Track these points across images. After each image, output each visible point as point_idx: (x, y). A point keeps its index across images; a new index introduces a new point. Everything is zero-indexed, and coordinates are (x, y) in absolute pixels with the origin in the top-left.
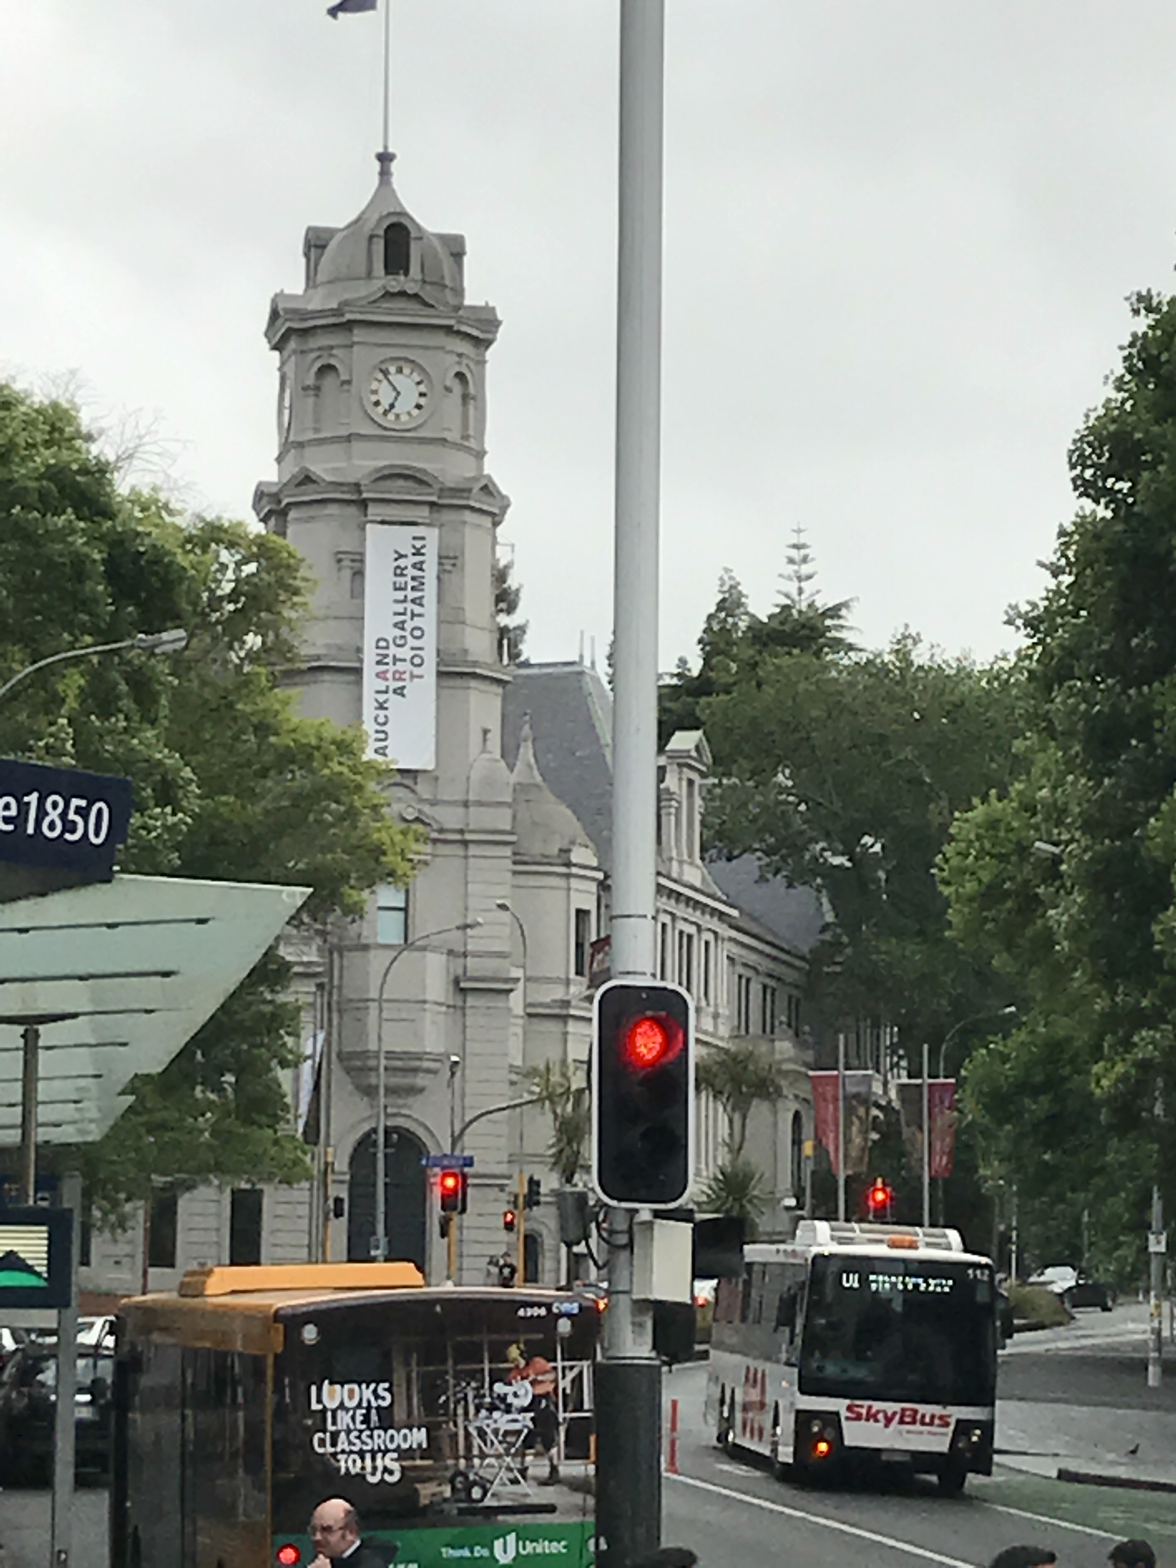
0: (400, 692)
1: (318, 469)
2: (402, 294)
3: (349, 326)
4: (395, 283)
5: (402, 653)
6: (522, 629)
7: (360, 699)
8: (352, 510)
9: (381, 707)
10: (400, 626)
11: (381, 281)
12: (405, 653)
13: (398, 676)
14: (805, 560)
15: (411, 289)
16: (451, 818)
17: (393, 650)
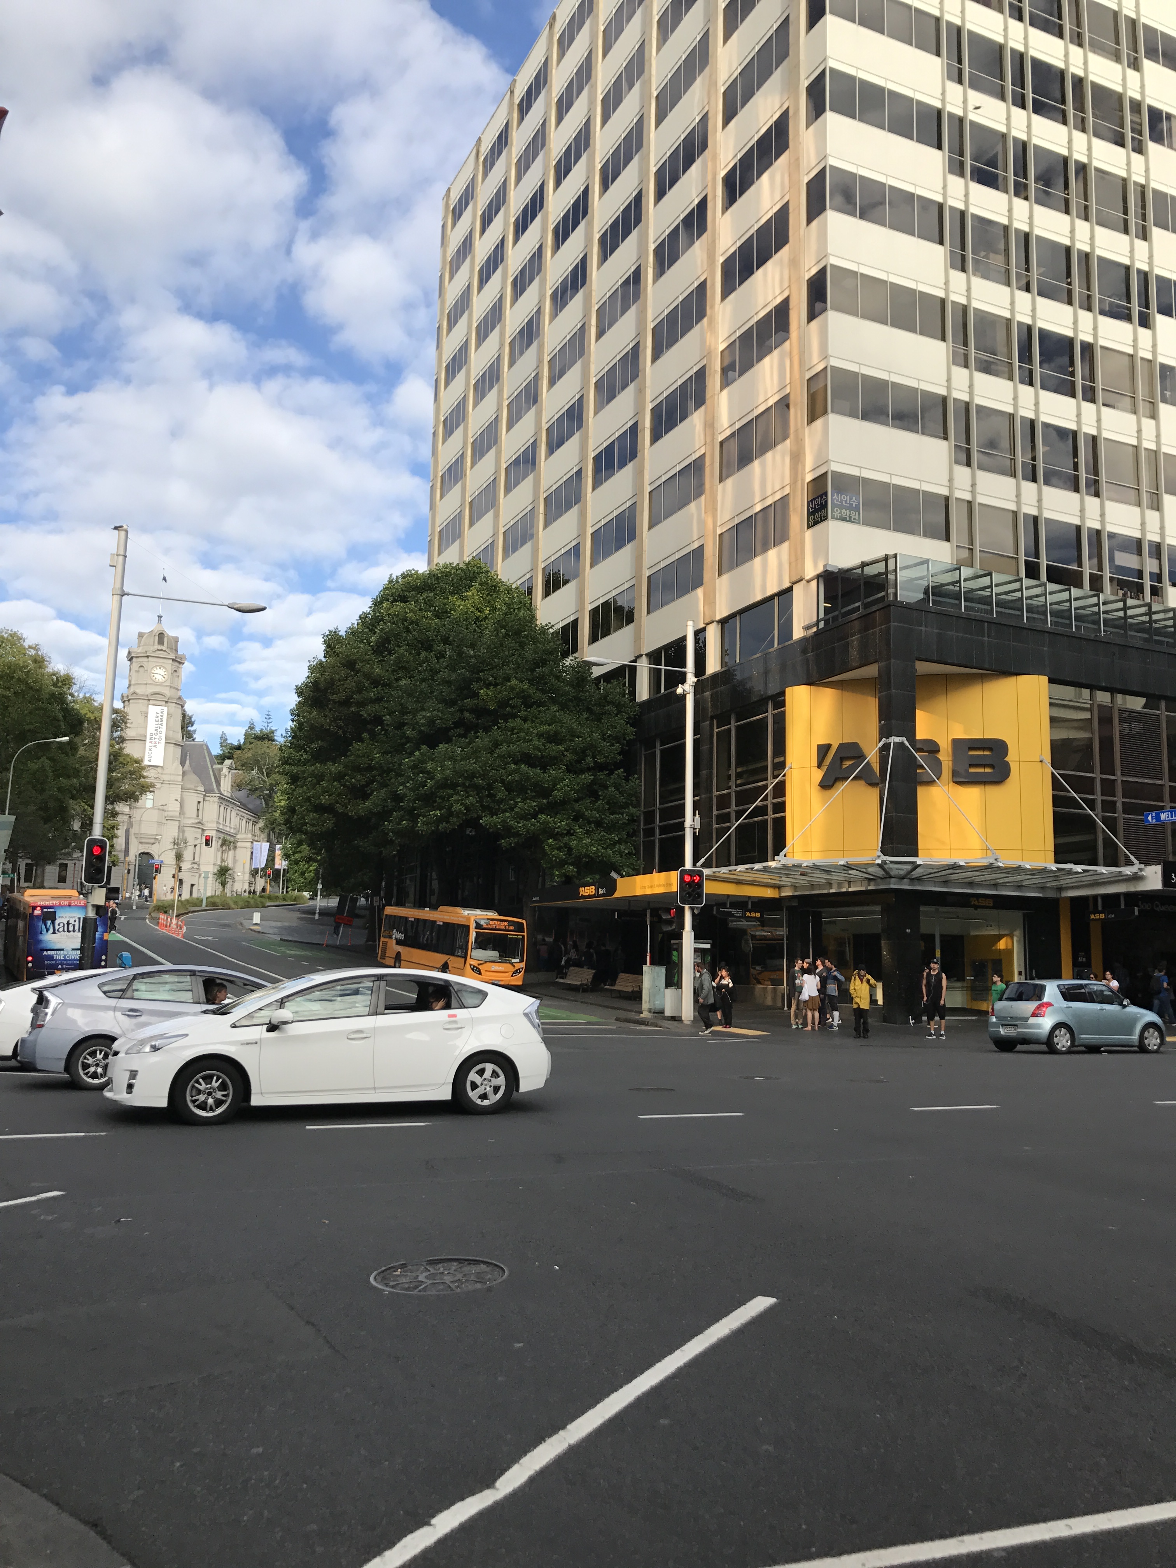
0: (155, 746)
1: (138, 691)
2: (161, 650)
3: (147, 657)
4: (160, 647)
5: (156, 737)
6: (195, 731)
7: (145, 747)
8: (146, 701)
9: (150, 750)
10: (156, 730)
11: (157, 647)
12: (157, 737)
13: (155, 743)
14: (270, 718)
15: (164, 648)
16: (166, 778)
17: (154, 736)
